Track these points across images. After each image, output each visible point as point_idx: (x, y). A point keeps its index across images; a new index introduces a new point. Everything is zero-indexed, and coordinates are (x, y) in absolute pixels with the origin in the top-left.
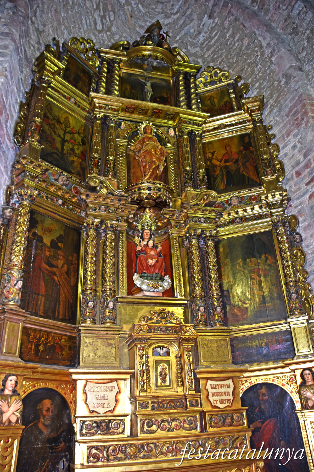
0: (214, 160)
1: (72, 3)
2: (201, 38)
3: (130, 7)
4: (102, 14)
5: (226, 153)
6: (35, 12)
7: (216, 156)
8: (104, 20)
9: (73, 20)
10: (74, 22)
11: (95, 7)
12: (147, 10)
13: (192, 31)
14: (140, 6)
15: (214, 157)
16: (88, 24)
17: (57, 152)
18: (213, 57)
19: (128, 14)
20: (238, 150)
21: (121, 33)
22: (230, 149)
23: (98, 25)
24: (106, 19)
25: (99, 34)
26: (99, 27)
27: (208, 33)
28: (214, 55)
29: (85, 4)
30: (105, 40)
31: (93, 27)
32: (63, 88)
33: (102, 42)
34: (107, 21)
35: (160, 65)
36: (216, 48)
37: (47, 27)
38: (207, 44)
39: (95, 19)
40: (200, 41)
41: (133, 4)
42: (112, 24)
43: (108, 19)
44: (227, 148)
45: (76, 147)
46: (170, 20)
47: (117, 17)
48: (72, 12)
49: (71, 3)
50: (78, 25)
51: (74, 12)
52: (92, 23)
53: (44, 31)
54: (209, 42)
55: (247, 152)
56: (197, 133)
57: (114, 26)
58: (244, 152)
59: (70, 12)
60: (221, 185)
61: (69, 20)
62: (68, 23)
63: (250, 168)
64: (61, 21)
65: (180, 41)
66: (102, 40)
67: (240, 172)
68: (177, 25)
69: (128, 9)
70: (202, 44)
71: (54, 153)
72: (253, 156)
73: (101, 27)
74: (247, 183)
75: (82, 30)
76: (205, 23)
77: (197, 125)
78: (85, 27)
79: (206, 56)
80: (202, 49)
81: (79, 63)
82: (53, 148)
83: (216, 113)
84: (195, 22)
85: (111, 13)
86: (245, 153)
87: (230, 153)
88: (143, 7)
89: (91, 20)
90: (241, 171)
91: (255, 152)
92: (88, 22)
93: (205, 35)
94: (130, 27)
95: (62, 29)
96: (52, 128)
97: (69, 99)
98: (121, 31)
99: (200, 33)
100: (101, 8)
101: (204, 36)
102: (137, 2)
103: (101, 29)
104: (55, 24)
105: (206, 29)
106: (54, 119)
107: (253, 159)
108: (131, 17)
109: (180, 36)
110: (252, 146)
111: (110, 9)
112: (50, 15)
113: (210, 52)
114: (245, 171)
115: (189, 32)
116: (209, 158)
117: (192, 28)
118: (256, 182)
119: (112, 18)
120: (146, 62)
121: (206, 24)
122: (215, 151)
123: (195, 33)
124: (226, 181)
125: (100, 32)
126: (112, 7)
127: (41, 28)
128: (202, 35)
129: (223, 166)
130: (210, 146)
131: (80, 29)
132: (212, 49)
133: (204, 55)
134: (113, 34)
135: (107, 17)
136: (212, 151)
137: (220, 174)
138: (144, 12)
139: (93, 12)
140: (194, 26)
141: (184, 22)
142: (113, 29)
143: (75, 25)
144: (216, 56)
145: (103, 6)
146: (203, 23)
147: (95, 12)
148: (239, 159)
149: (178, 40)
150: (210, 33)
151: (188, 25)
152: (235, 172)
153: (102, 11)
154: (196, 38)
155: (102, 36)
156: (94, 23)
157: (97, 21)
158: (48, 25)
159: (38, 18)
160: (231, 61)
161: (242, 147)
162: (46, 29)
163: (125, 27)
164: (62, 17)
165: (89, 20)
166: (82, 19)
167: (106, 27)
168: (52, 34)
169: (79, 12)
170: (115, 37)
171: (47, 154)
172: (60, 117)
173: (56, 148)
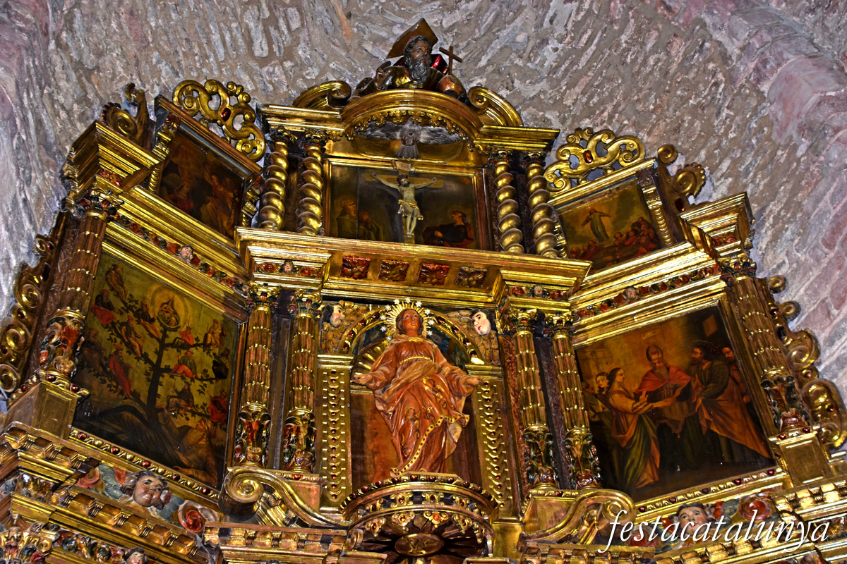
0: (616, 396)
2: (549, 55)
4: (267, 14)
5: (652, 371)
6: (69, 20)
7: (621, 384)
8: (272, 29)
9: (184, 35)
10: (187, 40)
13: (521, 38)
15: (616, 386)
16: (228, 44)
17: (137, 406)
18: (587, 102)
19: (340, 11)
20: (687, 360)
21: (323, 63)
22: (661, 360)
23: (257, 43)
24: (277, 28)
25: (261, 67)
26: (261, 49)
27: (568, 39)
28: (591, 97)
30: (280, 82)
31: (243, 50)
32: (158, 221)
33: (271, 88)
34: (281, 33)
36: (595, 77)
37: (108, 58)
38: (567, 70)
39: (248, 31)
40: (546, 64)
42: (296, 42)
43: (284, 28)
44: (654, 357)
45: (196, 386)
46: (458, 16)
47: (309, 19)
48: (180, 13)
50: (200, 46)
51: (185, 13)
52: (240, 41)
53: (98, 68)
54: (572, 64)
55: (717, 363)
56: (556, 318)
57: (302, 44)
58: (706, 365)
59: (173, 15)
60: (644, 471)
61: (171, 37)
62: (169, 43)
63: (730, 412)
64: (150, 39)
65: (490, 69)
66: (270, 82)
67: (700, 426)
68: (478, 26)
70: (553, 70)
71: (125, 408)
72: (736, 375)
73: (266, 48)
74: (727, 460)
75: (212, 59)
76: (555, 15)
77: (553, 298)
78: (221, 51)
79: (569, 102)
80: (555, 84)
81: (207, 149)
82: (122, 393)
83: (609, 258)
84: (529, 14)
85: (292, 11)
86: (710, 368)
87: (664, 372)
89: (235, 32)
90: (703, 423)
91: (739, 362)
92: (228, 38)
93: (560, 46)
94: (348, 42)
95: (154, 60)
96: (120, 336)
97: (175, 250)
98: (321, 56)
99: (545, 42)
100: (263, 0)
101: (556, 50)
103: (265, 55)
104: (132, 48)
105: (560, 30)
106: (129, 308)
107: (737, 383)
108: (349, 16)
109: (489, 56)
110: (728, 345)
111: (288, 2)
112: (114, 25)
113: (578, 90)
114: (716, 422)
115: (514, 42)
116: (601, 389)
117: (522, 30)
118: (757, 455)
119: (295, 25)
120: (398, 134)
121: (558, 17)
122: (617, 369)
123: (531, 43)
124: (658, 457)
125: (263, 62)
127: (89, 60)
128: (549, 47)
129: (647, 413)
130: (600, 354)
131: (207, 57)
132: (584, 80)
133: (562, 99)
134: (301, 66)
135: (281, 21)
136: (607, 369)
137: (637, 437)
138: (383, 1)
139: (239, 10)
140: (525, 24)
141: (497, 16)
142: (300, 52)
143: (191, 48)
144: (595, 100)
146: (551, 13)
147: (244, 11)
148: (694, 385)
149: (485, 67)
150: (573, 38)
151: (509, 23)
152: (685, 426)
153: (264, 6)
154: (536, 56)
155: (271, 74)
156: (245, 41)
157: (253, 34)
158: (112, 50)
159: (78, 34)
160: (640, 107)
161: (698, 350)
162: (106, 62)
163: (334, 44)
164: (151, 28)
165: (231, 32)
166: (211, 32)
167: (279, 47)
168: (122, 74)
169: (201, 13)
170: (308, 74)
171: (102, 414)
172: (148, 303)
173: (131, 393)
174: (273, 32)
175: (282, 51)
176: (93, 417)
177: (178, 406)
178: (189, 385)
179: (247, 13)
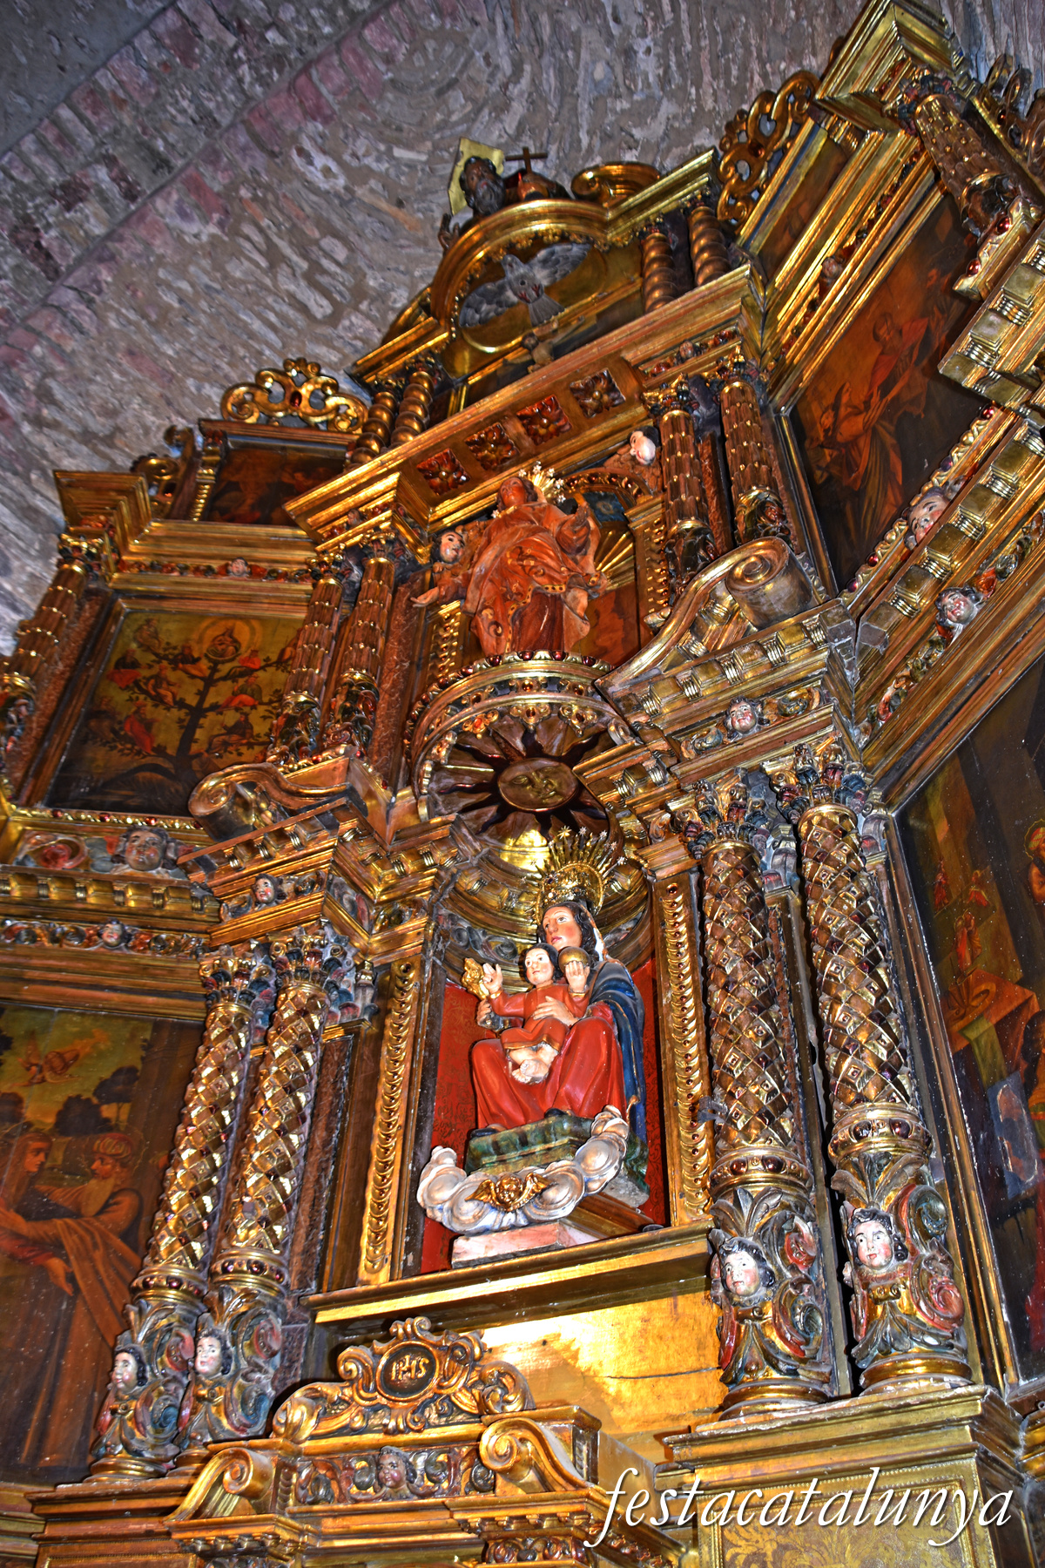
1: (181, 301)
2: (648, 66)
3: (373, 183)
4: (305, 265)
5: (882, 353)
6: (45, 396)
7: (848, 405)
8: (319, 278)
9: (215, 344)
10: (223, 347)
11: (264, 263)
12: (429, 144)
13: (600, 72)
14: (398, 152)
15: (842, 411)
16: (278, 325)
17: (160, 761)
18: (728, 84)
19: (384, 205)
20: (921, 298)
21: (406, 279)
22: (891, 328)
23: (311, 304)
24: (325, 272)
25: (335, 327)
26: (320, 307)
27: (650, 24)
28: (728, 72)
29: (226, 276)
30: (367, 331)
31: (301, 321)
32: (192, 549)
33: (359, 344)
34: (332, 275)
35: (565, 268)
36: (713, 42)
37: (129, 415)
38: (680, 65)
39: (292, 296)
40: (651, 79)
41: (374, 166)
42: (359, 275)
43: (333, 268)
44: (882, 332)
46: (518, 108)
47: (353, 238)
48: (196, 323)
49: (176, 305)
50: (245, 346)
51: (204, 319)
52: (292, 313)
53: (118, 429)
54: (678, 51)
57: (369, 272)
59: (192, 330)
60: (885, 502)
61: (200, 354)
62: (202, 361)
64: (172, 369)
65: (597, 142)
66: (356, 338)
68: (546, 102)
69: (372, 191)
70: (665, 80)
71: (141, 768)
73: (325, 302)
75: (267, 352)
76: (615, 8)
77: (714, 348)
78: (272, 337)
79: (709, 104)
80: (680, 96)
82: (139, 753)
84: (590, 36)
85: (328, 243)
87: (896, 340)
88: (409, 146)
89: (277, 307)
92: (273, 318)
93: (649, 41)
94: (420, 234)
95: (193, 389)
96: (146, 692)
97: (225, 571)
98: (397, 270)
99: (628, 54)
100: (287, 251)
101: (648, 51)
102: (382, 147)
103: (329, 310)
104: (154, 389)
105: (634, 22)
106: (160, 658)
108: (400, 204)
109: (585, 127)
111: (317, 234)
112: (116, 376)
113: (707, 78)
115: (596, 84)
116: (827, 431)
117: (594, 62)
119: (341, 254)
121: (621, 9)
122: (843, 388)
123: (618, 69)
124: (900, 468)
126: (318, 225)
127: (99, 425)
128: (641, 55)
129: (881, 417)
130: (822, 385)
131: (261, 353)
132: (705, 57)
133: (700, 108)
134: (381, 297)
135: (326, 263)
137: (873, 461)
138: (424, 158)
139: (268, 282)
140: (593, 53)
141: (560, 72)
142: (372, 283)
143: (233, 353)
144: (734, 72)
145: (291, 244)
146: (609, 10)
147: (274, 279)
148: (933, 325)
149: (590, 145)
150: (655, 19)
151: (577, 66)
153: (295, 258)
154: (634, 81)
155: (349, 329)
156: (298, 310)
157: (299, 296)
158: (128, 404)
159: (67, 404)
160: (782, 28)
161: (933, 272)
162: (123, 420)
163: (402, 247)
164: (170, 358)
165: (272, 310)
166: (246, 324)
167: (340, 293)
168: (158, 422)
169: (222, 310)
170: (395, 301)
171: (105, 785)
172: (192, 643)
173: (153, 749)
174: (324, 280)
175: (347, 294)
176: (93, 791)
177: (226, 744)
178: (246, 715)
179: (281, 278)
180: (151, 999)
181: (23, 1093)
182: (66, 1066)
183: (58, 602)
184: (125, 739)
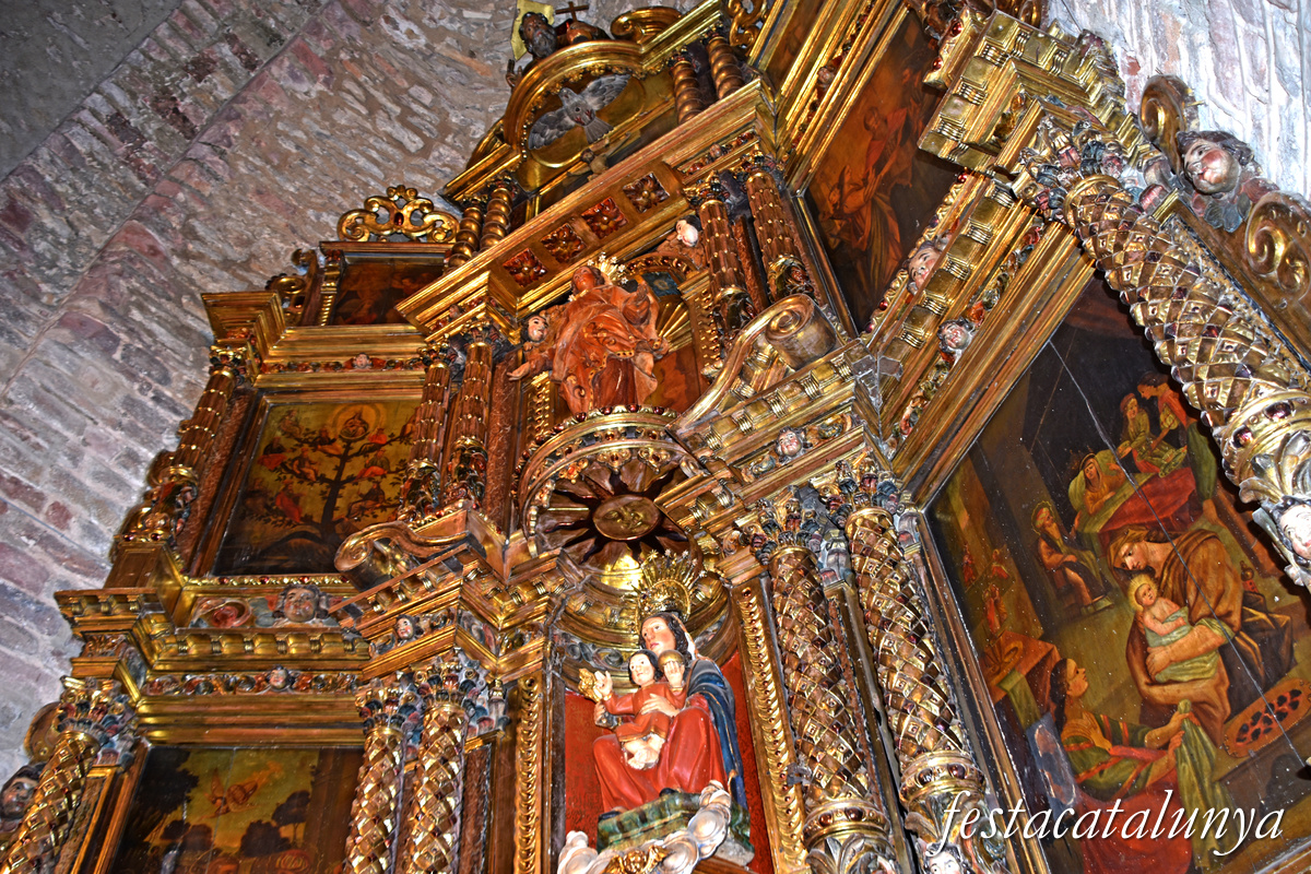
0: (849, 199)
1: (297, 147)
3: (448, 40)
4: (398, 110)
5: (873, 139)
6: (190, 233)
7: (850, 183)
8: (410, 119)
9: (329, 180)
10: (335, 182)
11: (364, 112)
12: (492, 5)
14: (467, 14)
15: (846, 190)
16: (380, 160)
17: (308, 528)
19: (459, 57)
21: (482, 114)
22: (878, 118)
23: (406, 141)
24: (415, 114)
25: (427, 158)
26: (413, 142)
29: (334, 124)
30: (454, 159)
31: (398, 155)
32: (322, 349)
33: (448, 170)
34: (421, 116)
35: (610, 95)
37: (261, 243)
39: (389, 135)
41: (449, 26)
42: (443, 113)
43: (422, 110)
44: (871, 122)
47: (436, 85)
48: (312, 164)
49: (294, 151)
50: (354, 179)
51: (318, 161)
52: (390, 149)
53: (253, 256)
57: (451, 112)
59: (308, 170)
61: (316, 189)
62: (319, 195)
64: (295, 203)
66: (445, 165)
69: (448, 46)
71: (292, 536)
73: (417, 139)
75: (373, 183)
78: (375, 170)
82: (289, 523)
85: (415, 90)
87: (883, 128)
88: (475, 8)
89: (378, 146)
92: (374, 155)
94: (491, 78)
95: (313, 218)
96: (292, 472)
97: (351, 365)
98: (474, 108)
100: (383, 100)
102: (454, 11)
103: (421, 145)
104: (280, 221)
106: (302, 442)
108: (472, 55)
111: (406, 85)
112: (248, 212)
116: (835, 206)
119: (427, 98)
122: (844, 169)
124: (896, 230)
125: (425, 152)
126: (406, 77)
127: (237, 253)
129: (877, 190)
131: (367, 184)
134: (462, 130)
135: (415, 107)
137: (874, 226)
138: (489, 17)
139: (368, 126)
142: (454, 120)
143: (344, 186)
145: (385, 94)
147: (374, 124)
148: (911, 114)
153: (389, 105)
155: (438, 158)
156: (395, 147)
157: (395, 135)
158: (260, 234)
159: (208, 239)
161: (907, 72)
162: (260, 246)
163: (476, 89)
164: (292, 193)
165: (374, 148)
166: (353, 161)
167: (428, 130)
168: (286, 247)
169: (333, 152)
170: (474, 133)
171: (263, 553)
172: (328, 427)
173: (302, 519)
174: (415, 120)
175: (434, 130)
176: (253, 559)
177: (362, 509)
178: (378, 483)
179: (378, 122)
180: (315, 731)
181: (211, 824)
182: (247, 796)
183: (212, 403)
184: (276, 513)
